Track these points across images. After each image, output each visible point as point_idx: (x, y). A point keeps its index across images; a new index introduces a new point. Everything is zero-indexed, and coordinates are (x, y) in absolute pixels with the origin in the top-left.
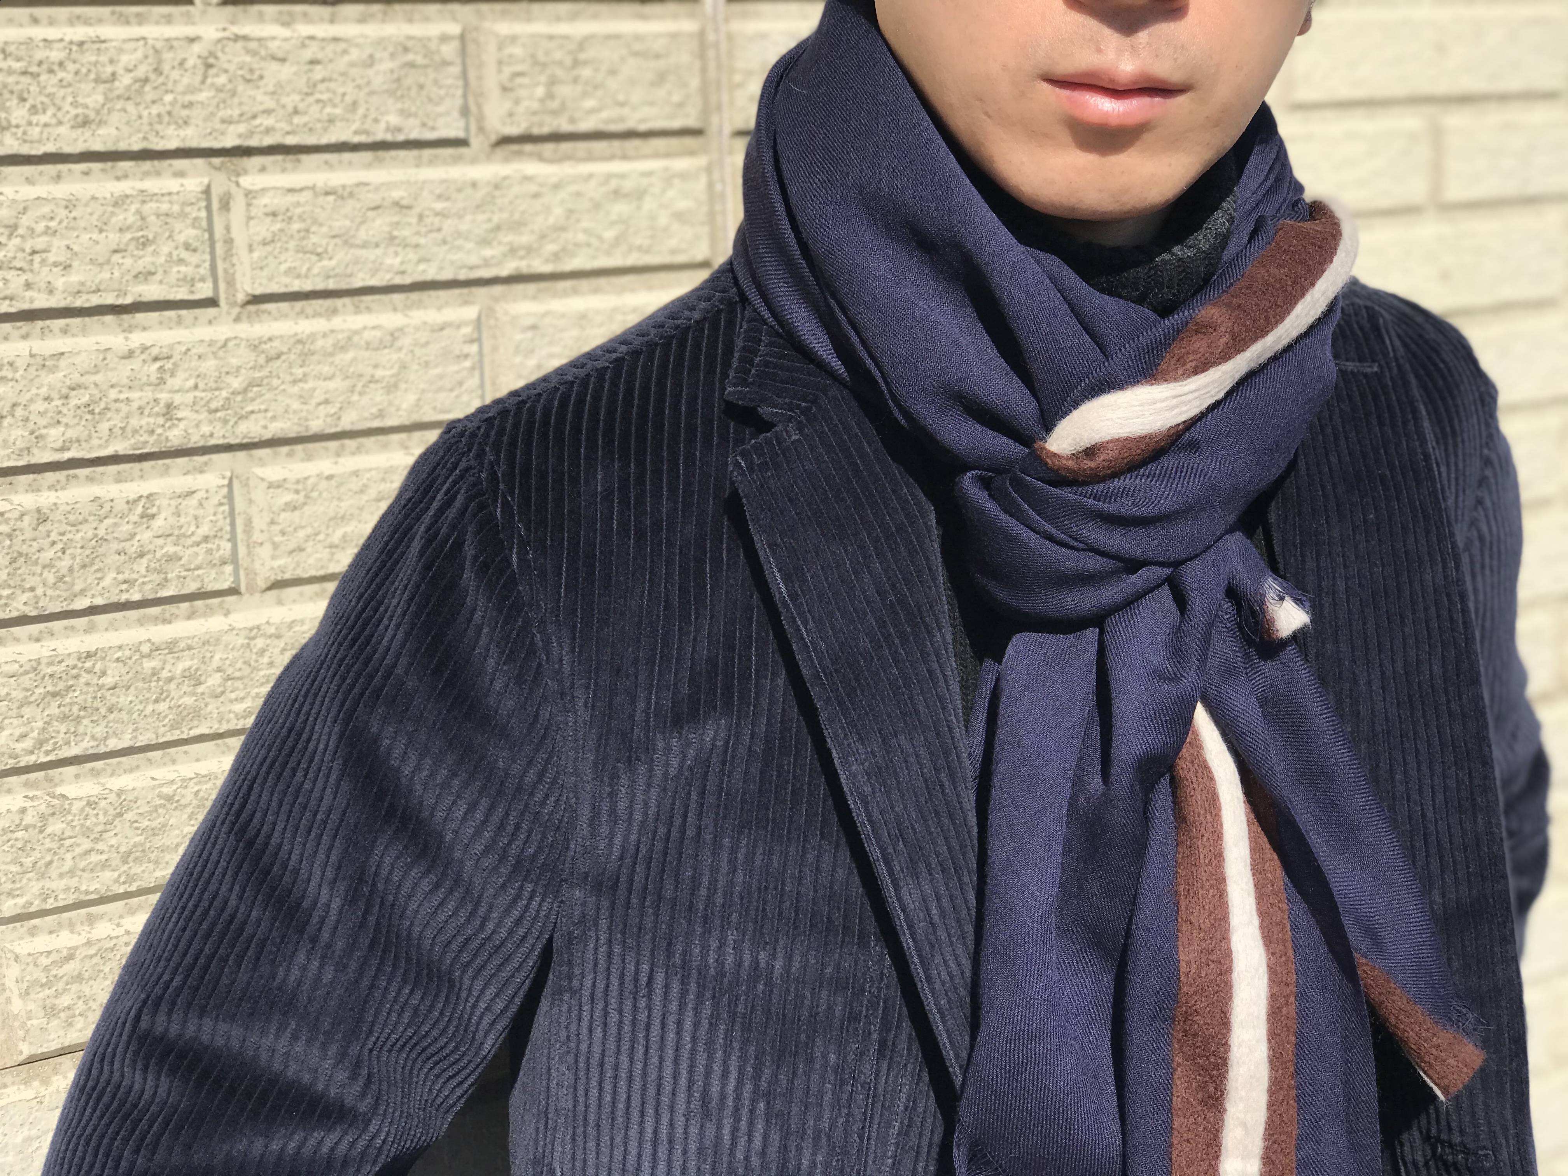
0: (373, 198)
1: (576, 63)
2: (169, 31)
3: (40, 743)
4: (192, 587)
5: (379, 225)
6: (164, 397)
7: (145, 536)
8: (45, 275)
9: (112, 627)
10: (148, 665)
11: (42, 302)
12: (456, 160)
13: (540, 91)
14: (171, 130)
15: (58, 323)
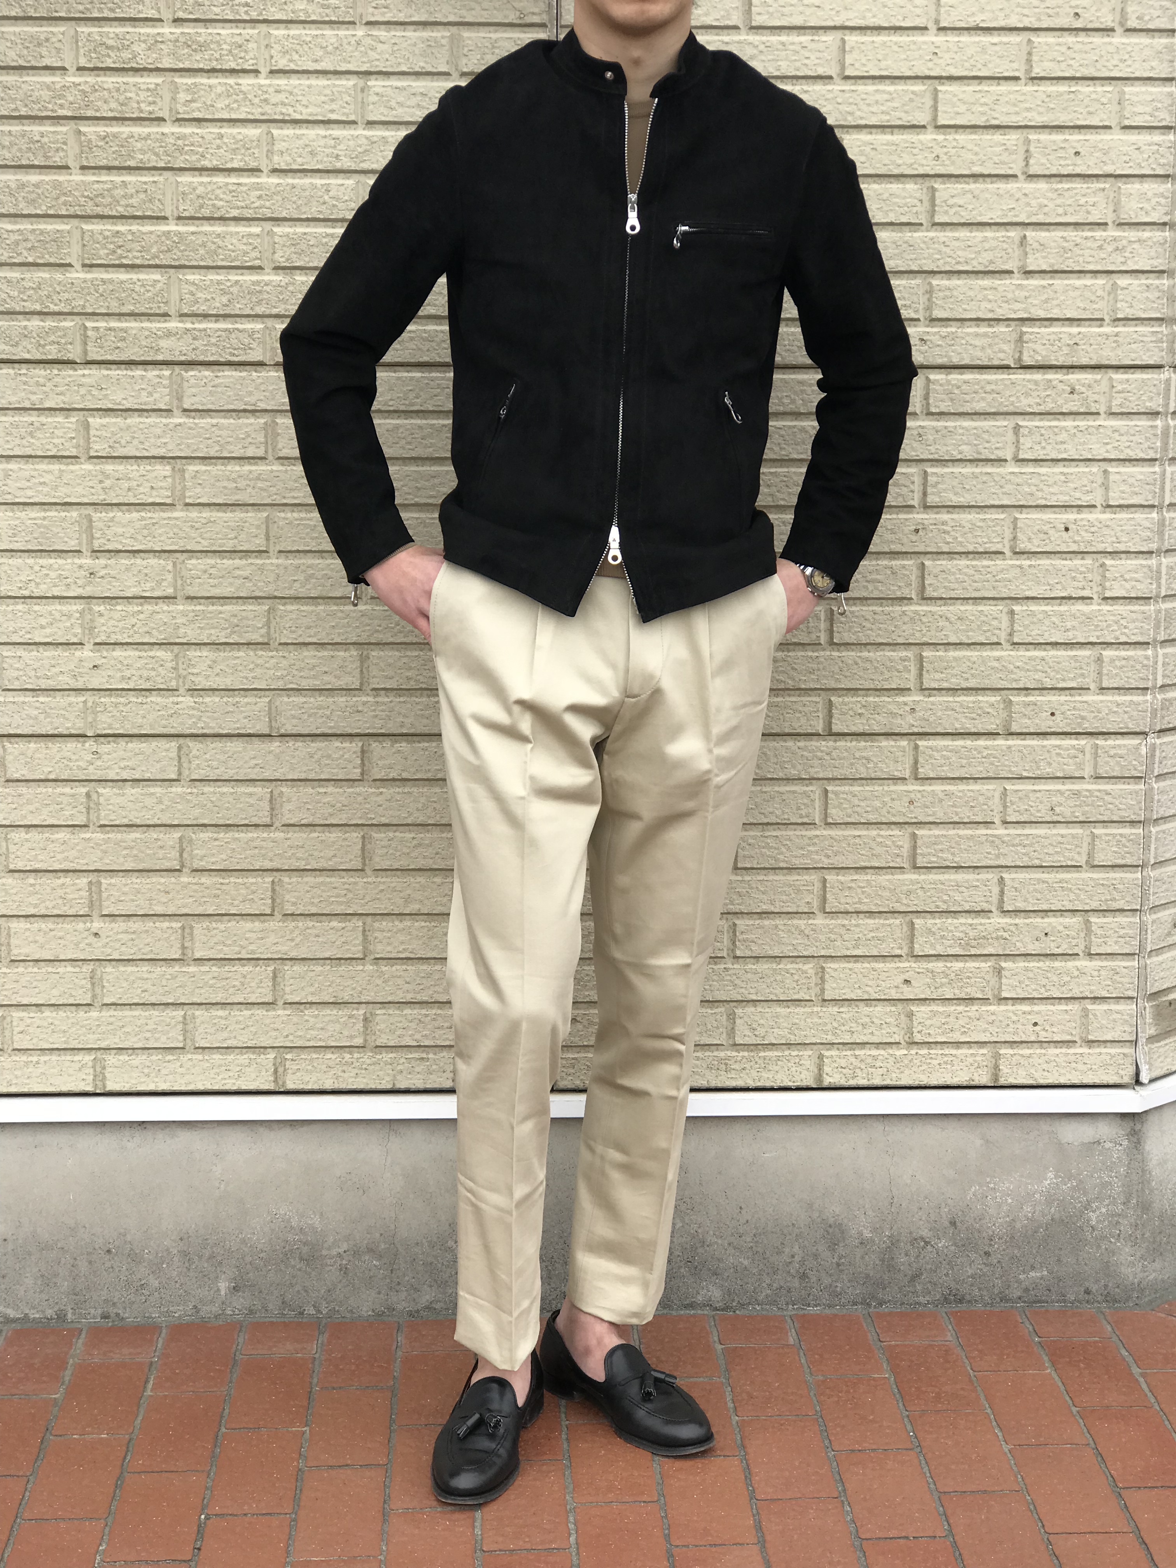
0: (413, 91)
1: (493, 47)
2: (347, 33)
3: (288, 260)
4: (341, 216)
5: (414, 101)
6: (336, 152)
7: (326, 197)
8: (299, 108)
9: (315, 227)
10: (324, 240)
11: (298, 117)
12: (446, 80)
13: (479, 57)
14: (343, 65)
15: (305, 125)
